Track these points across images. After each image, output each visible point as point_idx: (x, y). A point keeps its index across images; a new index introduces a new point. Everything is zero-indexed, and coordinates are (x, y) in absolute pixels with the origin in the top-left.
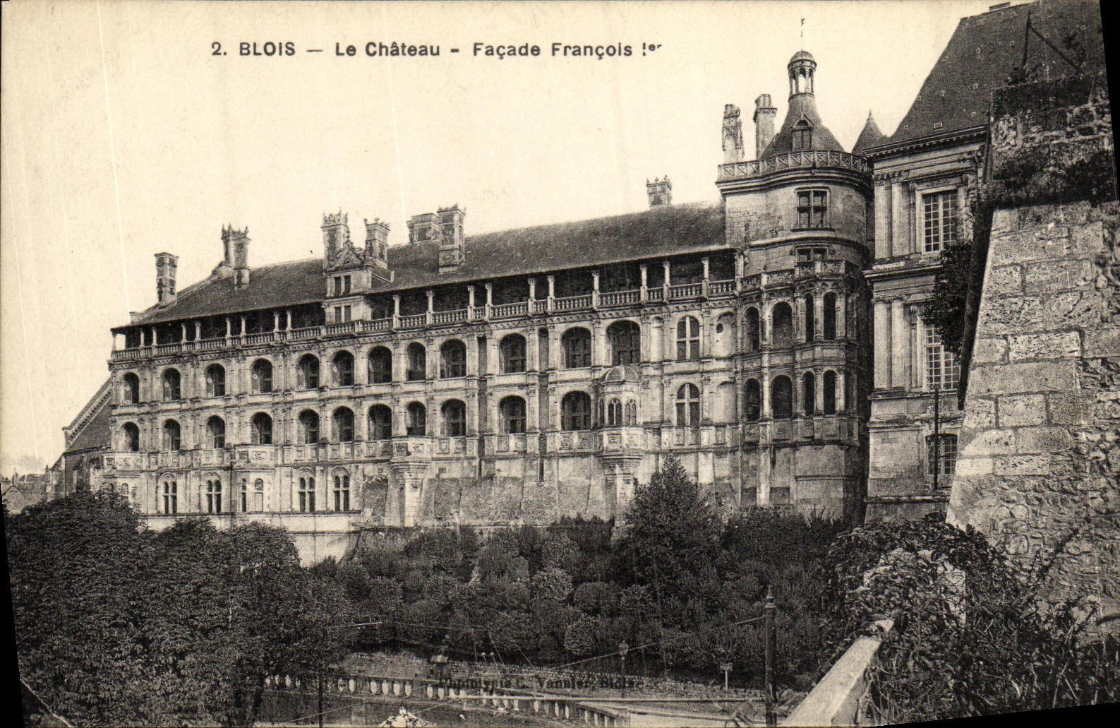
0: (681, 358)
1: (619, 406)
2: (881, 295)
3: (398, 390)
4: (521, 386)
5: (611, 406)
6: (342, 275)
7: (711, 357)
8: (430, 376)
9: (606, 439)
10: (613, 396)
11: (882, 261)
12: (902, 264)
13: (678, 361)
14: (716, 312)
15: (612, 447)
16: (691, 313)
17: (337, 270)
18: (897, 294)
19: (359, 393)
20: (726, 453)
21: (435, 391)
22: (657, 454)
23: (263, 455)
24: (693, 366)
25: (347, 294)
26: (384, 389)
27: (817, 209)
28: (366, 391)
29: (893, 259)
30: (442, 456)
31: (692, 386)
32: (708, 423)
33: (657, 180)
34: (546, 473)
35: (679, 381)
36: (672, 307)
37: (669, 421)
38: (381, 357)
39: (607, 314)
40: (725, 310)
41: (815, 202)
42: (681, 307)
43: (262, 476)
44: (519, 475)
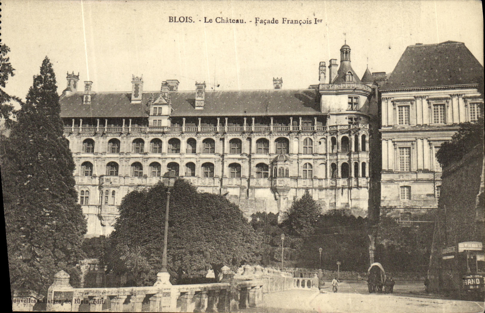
0: (305, 153)
1: (283, 169)
2: (384, 138)
3: (183, 157)
4: (239, 159)
5: (280, 169)
6: (158, 107)
7: (317, 154)
8: (198, 152)
9: (277, 182)
10: (281, 166)
11: (385, 126)
12: (391, 128)
13: (304, 154)
14: (319, 137)
15: (280, 185)
16: (310, 137)
17: (156, 104)
18: (390, 138)
19: (164, 156)
20: (323, 190)
21: (200, 158)
22: (296, 189)
23: (116, 180)
24: (311, 156)
25: (160, 115)
26: (176, 156)
27: (355, 104)
28: (167, 156)
29: (389, 126)
30: (203, 185)
31: (310, 164)
32: (315, 178)
33: (278, 78)
34: (250, 194)
35: (304, 162)
36: (302, 134)
37: (301, 177)
38: (175, 142)
39: (276, 134)
40: (323, 137)
41: (354, 101)
42: (306, 134)
43: (115, 189)
44: (238, 194)
